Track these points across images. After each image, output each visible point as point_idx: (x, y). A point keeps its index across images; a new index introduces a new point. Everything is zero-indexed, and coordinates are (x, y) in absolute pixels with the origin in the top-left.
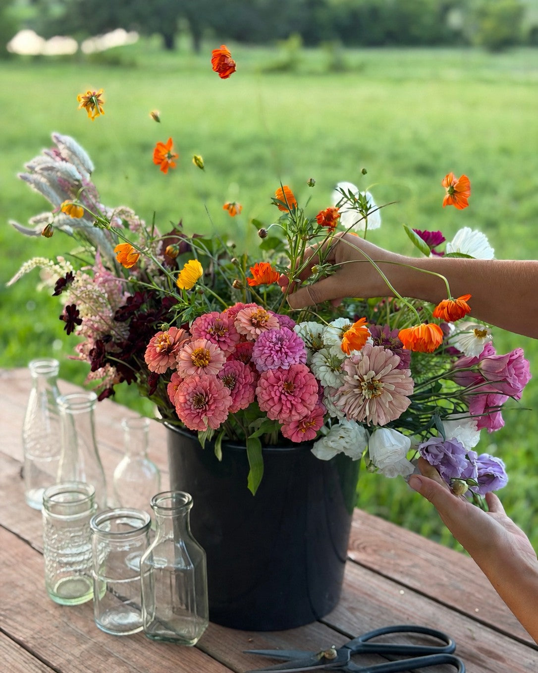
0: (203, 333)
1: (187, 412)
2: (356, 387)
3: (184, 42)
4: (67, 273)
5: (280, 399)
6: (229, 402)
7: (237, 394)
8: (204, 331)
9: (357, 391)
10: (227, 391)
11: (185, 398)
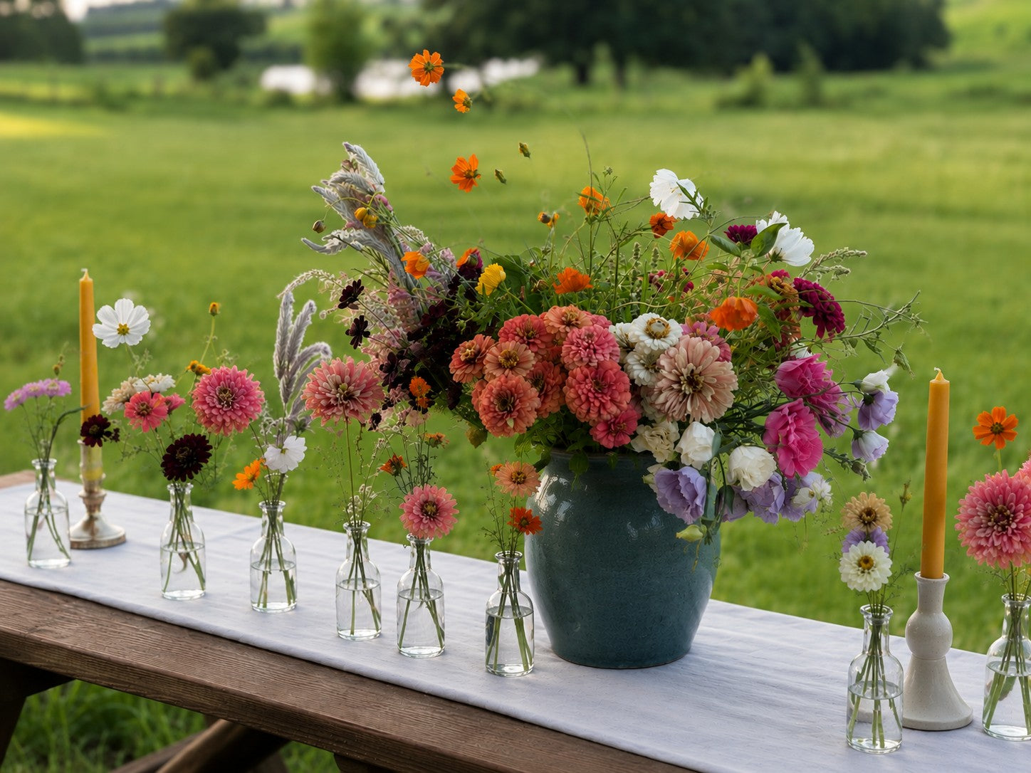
0: (510, 335)
1: (491, 415)
2: (675, 382)
3: (603, 72)
4: (354, 282)
5: (588, 398)
6: (537, 403)
7: (546, 395)
8: (512, 333)
9: (675, 386)
10: (534, 392)
11: (490, 401)
